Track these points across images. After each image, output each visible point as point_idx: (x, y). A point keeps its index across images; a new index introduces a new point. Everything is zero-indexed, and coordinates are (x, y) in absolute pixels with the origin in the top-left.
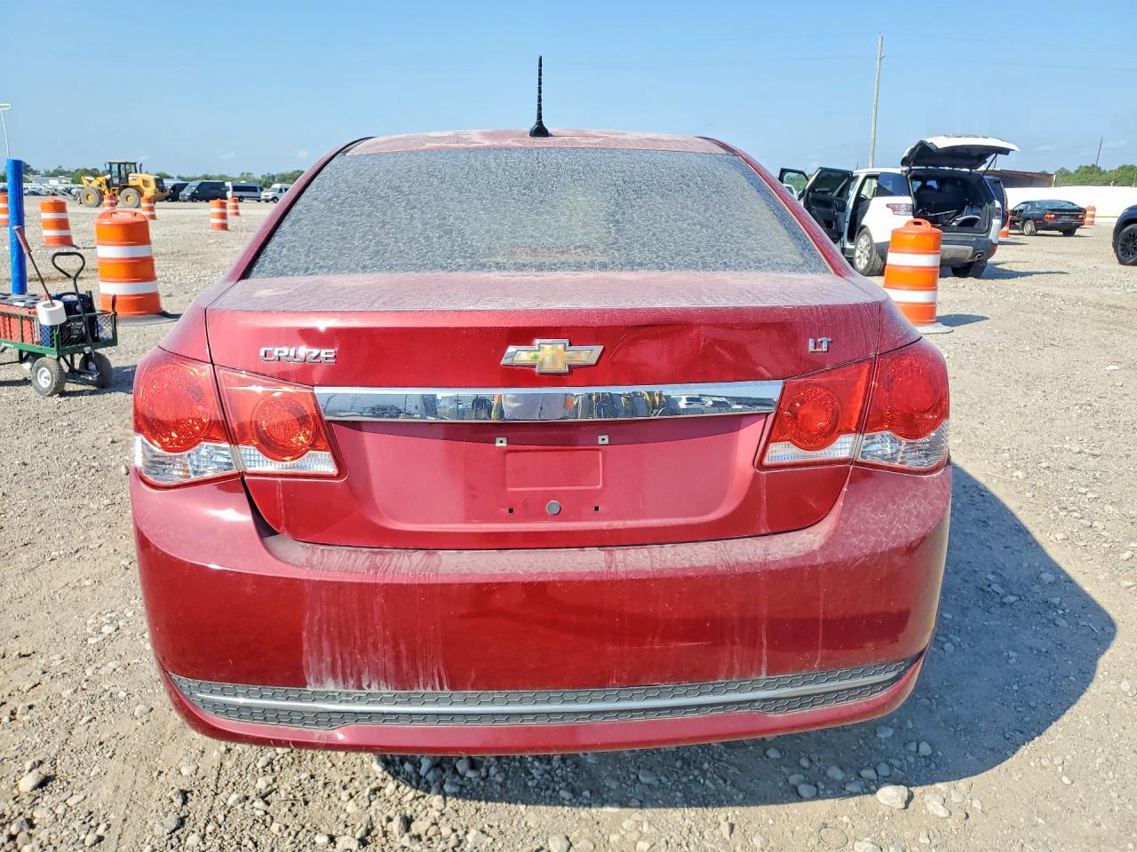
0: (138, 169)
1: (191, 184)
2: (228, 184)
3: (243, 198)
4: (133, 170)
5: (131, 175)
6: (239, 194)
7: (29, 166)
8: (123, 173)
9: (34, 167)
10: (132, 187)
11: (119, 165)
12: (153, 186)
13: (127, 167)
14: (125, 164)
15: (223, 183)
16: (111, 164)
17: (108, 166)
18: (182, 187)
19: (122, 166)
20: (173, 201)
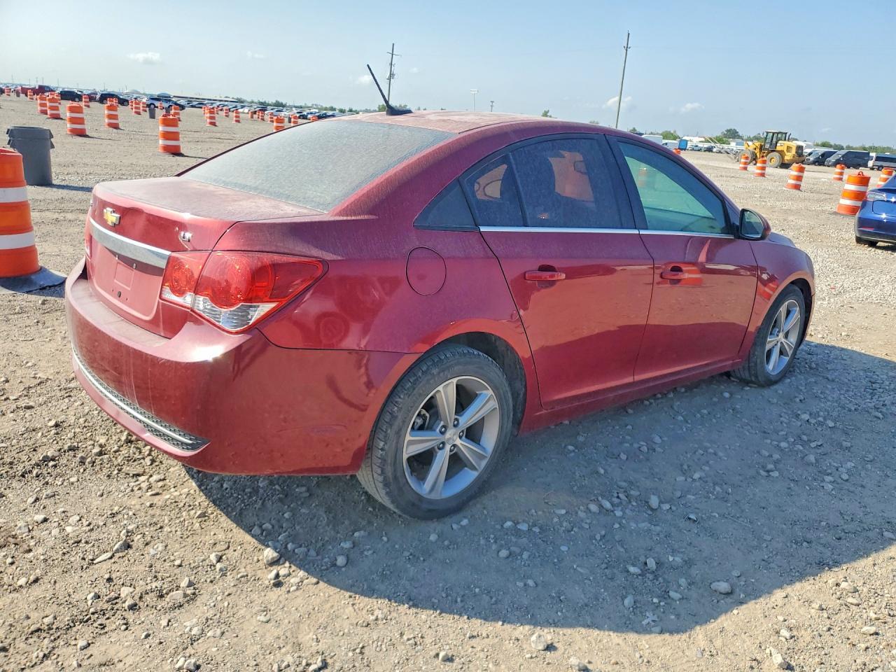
0: (787, 138)
1: (839, 152)
2: (873, 155)
3: (882, 167)
4: (783, 139)
5: (780, 142)
6: (879, 163)
7: (737, 132)
8: (774, 140)
9: (740, 134)
10: (778, 151)
11: (774, 133)
12: (794, 151)
13: (780, 136)
14: (778, 133)
15: (869, 153)
16: (767, 133)
17: (765, 134)
18: (830, 154)
19: (775, 135)
20: (820, 165)
